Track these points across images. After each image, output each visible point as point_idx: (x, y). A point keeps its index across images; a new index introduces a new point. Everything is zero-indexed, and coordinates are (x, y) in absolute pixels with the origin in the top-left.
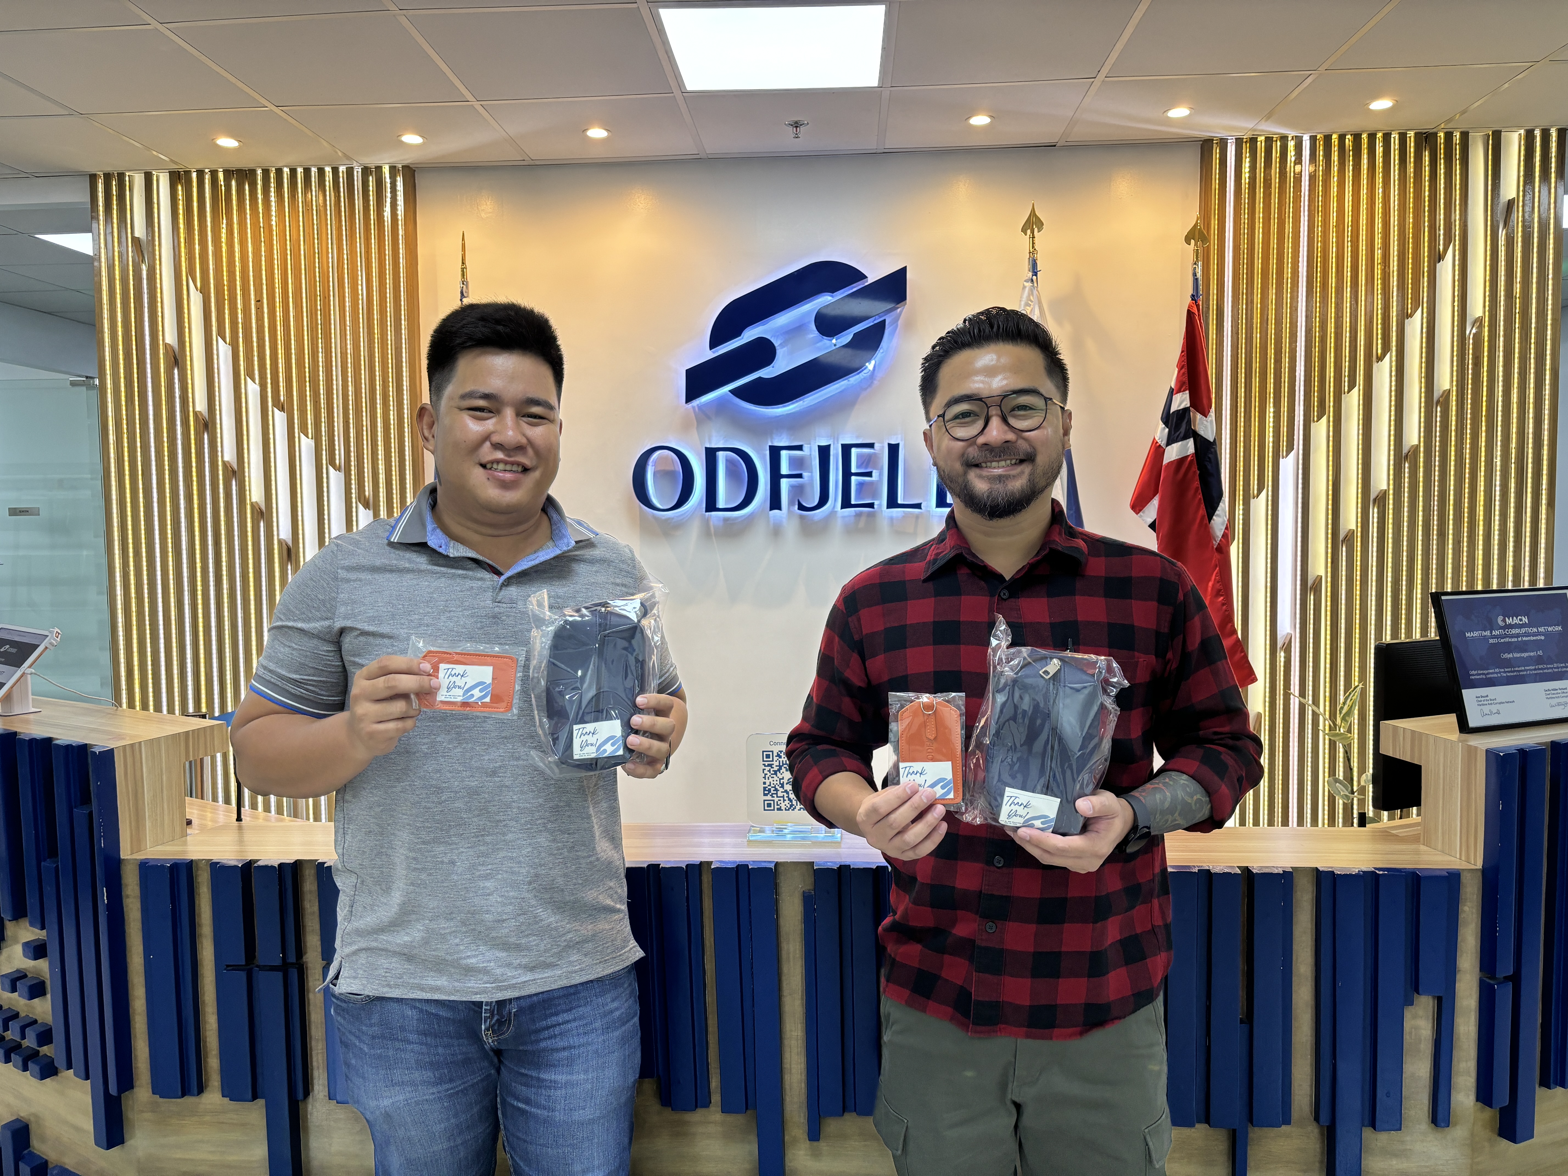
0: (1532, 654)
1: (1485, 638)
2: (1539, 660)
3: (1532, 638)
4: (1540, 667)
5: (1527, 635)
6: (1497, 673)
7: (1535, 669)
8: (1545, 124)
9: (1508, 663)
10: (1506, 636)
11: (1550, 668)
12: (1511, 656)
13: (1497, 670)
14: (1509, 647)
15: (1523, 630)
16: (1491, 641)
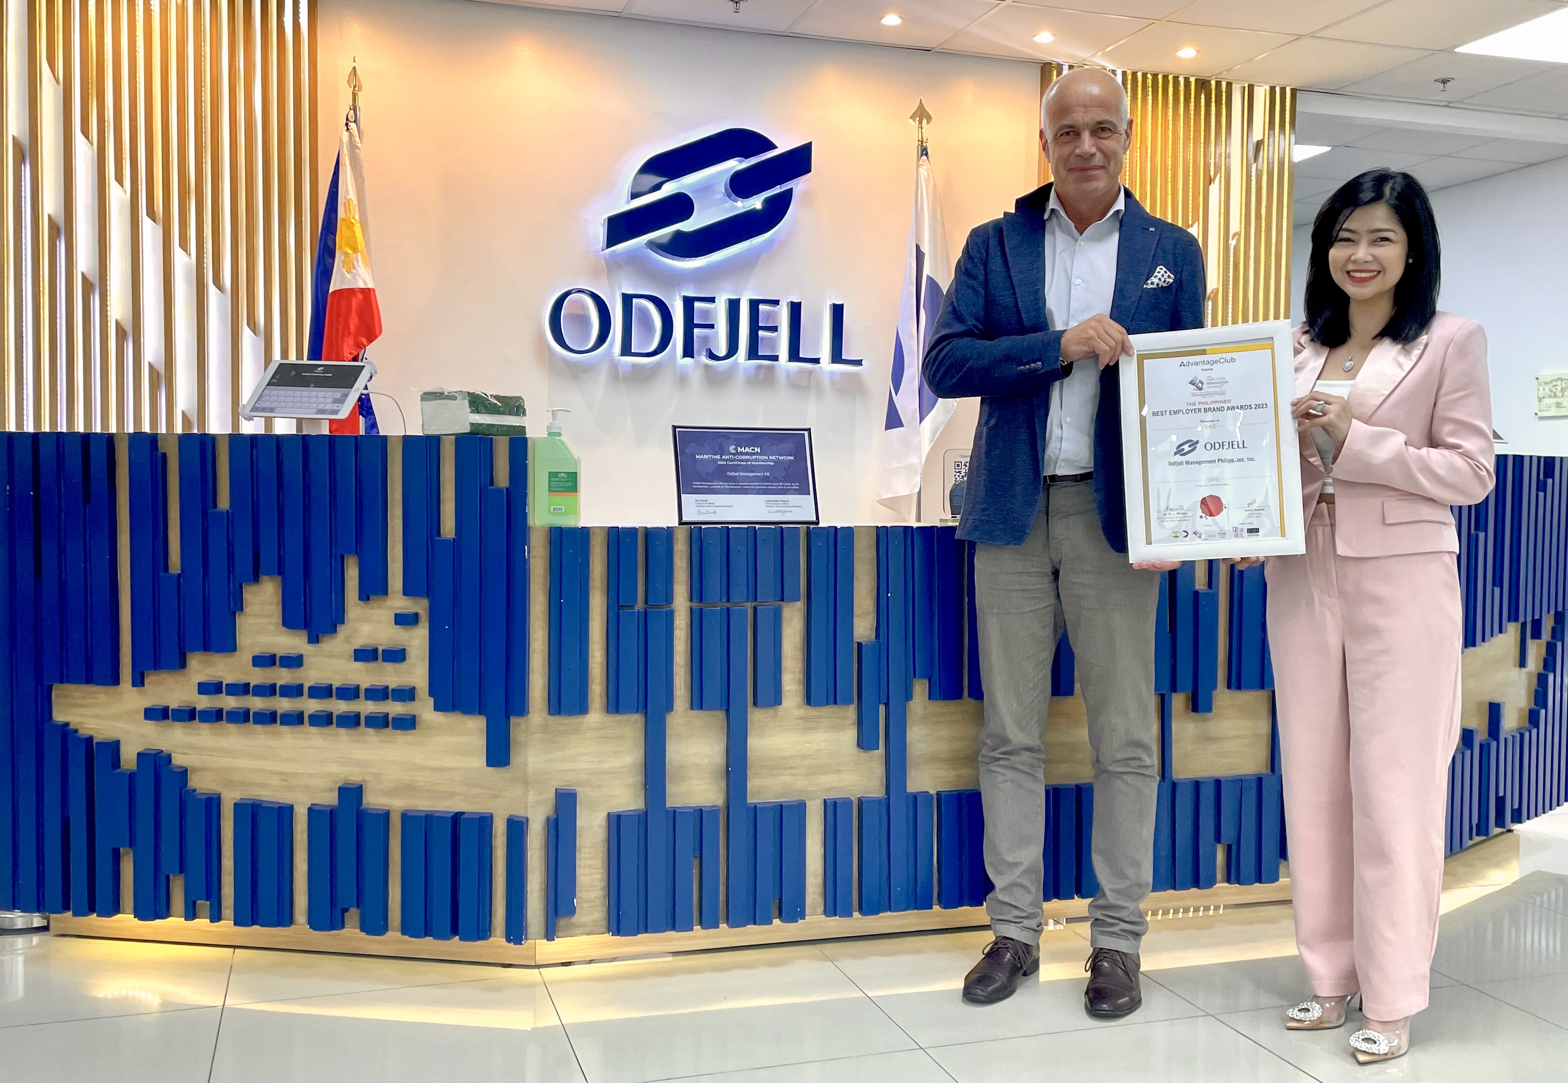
0: (758, 474)
1: (716, 460)
2: (765, 479)
3: (761, 463)
4: (765, 484)
5: (756, 460)
6: (720, 485)
7: (760, 485)
8: (1283, 85)
9: (734, 479)
10: (735, 460)
11: (775, 486)
12: (737, 474)
13: (721, 483)
14: (736, 468)
15: (754, 457)
16: (719, 463)
